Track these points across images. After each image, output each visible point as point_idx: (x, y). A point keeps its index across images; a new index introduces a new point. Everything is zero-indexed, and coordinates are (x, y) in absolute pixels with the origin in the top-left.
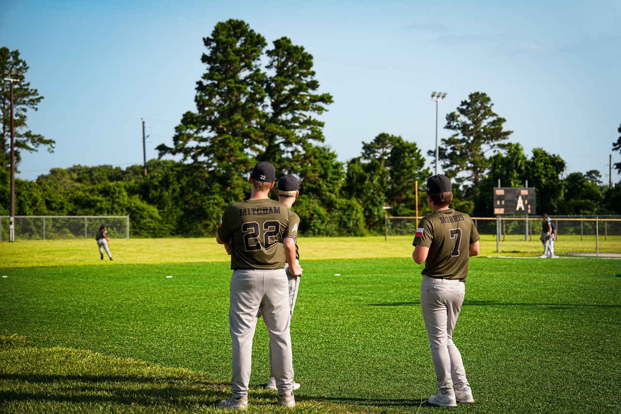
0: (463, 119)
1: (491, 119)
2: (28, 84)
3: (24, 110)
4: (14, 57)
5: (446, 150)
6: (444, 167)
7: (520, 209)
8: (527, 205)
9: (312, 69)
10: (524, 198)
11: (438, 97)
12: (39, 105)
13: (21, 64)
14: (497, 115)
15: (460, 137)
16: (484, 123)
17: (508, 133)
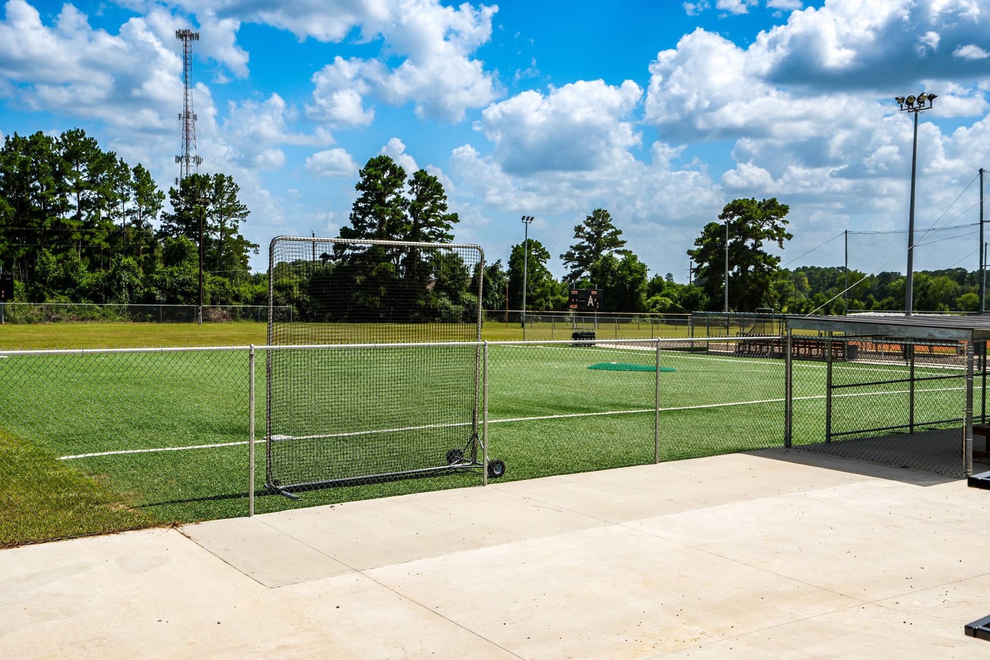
0: (588, 229)
1: (610, 231)
2: (239, 202)
3: (237, 221)
4: (228, 181)
5: (575, 254)
6: (572, 267)
7: (591, 305)
8: (596, 302)
9: (444, 194)
10: (594, 297)
11: (527, 219)
12: (247, 218)
13: (234, 186)
14: (615, 228)
15: (586, 244)
16: (605, 234)
17: (623, 242)
